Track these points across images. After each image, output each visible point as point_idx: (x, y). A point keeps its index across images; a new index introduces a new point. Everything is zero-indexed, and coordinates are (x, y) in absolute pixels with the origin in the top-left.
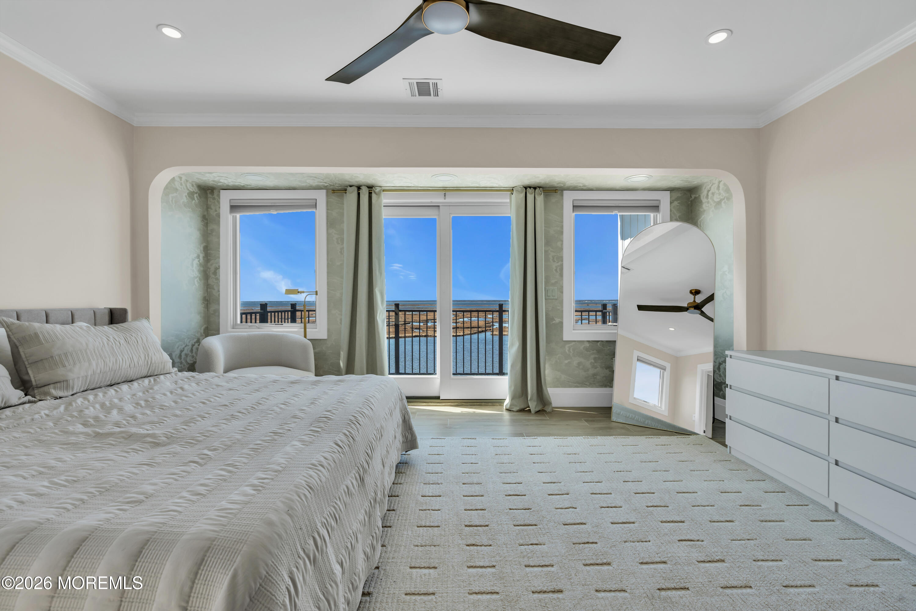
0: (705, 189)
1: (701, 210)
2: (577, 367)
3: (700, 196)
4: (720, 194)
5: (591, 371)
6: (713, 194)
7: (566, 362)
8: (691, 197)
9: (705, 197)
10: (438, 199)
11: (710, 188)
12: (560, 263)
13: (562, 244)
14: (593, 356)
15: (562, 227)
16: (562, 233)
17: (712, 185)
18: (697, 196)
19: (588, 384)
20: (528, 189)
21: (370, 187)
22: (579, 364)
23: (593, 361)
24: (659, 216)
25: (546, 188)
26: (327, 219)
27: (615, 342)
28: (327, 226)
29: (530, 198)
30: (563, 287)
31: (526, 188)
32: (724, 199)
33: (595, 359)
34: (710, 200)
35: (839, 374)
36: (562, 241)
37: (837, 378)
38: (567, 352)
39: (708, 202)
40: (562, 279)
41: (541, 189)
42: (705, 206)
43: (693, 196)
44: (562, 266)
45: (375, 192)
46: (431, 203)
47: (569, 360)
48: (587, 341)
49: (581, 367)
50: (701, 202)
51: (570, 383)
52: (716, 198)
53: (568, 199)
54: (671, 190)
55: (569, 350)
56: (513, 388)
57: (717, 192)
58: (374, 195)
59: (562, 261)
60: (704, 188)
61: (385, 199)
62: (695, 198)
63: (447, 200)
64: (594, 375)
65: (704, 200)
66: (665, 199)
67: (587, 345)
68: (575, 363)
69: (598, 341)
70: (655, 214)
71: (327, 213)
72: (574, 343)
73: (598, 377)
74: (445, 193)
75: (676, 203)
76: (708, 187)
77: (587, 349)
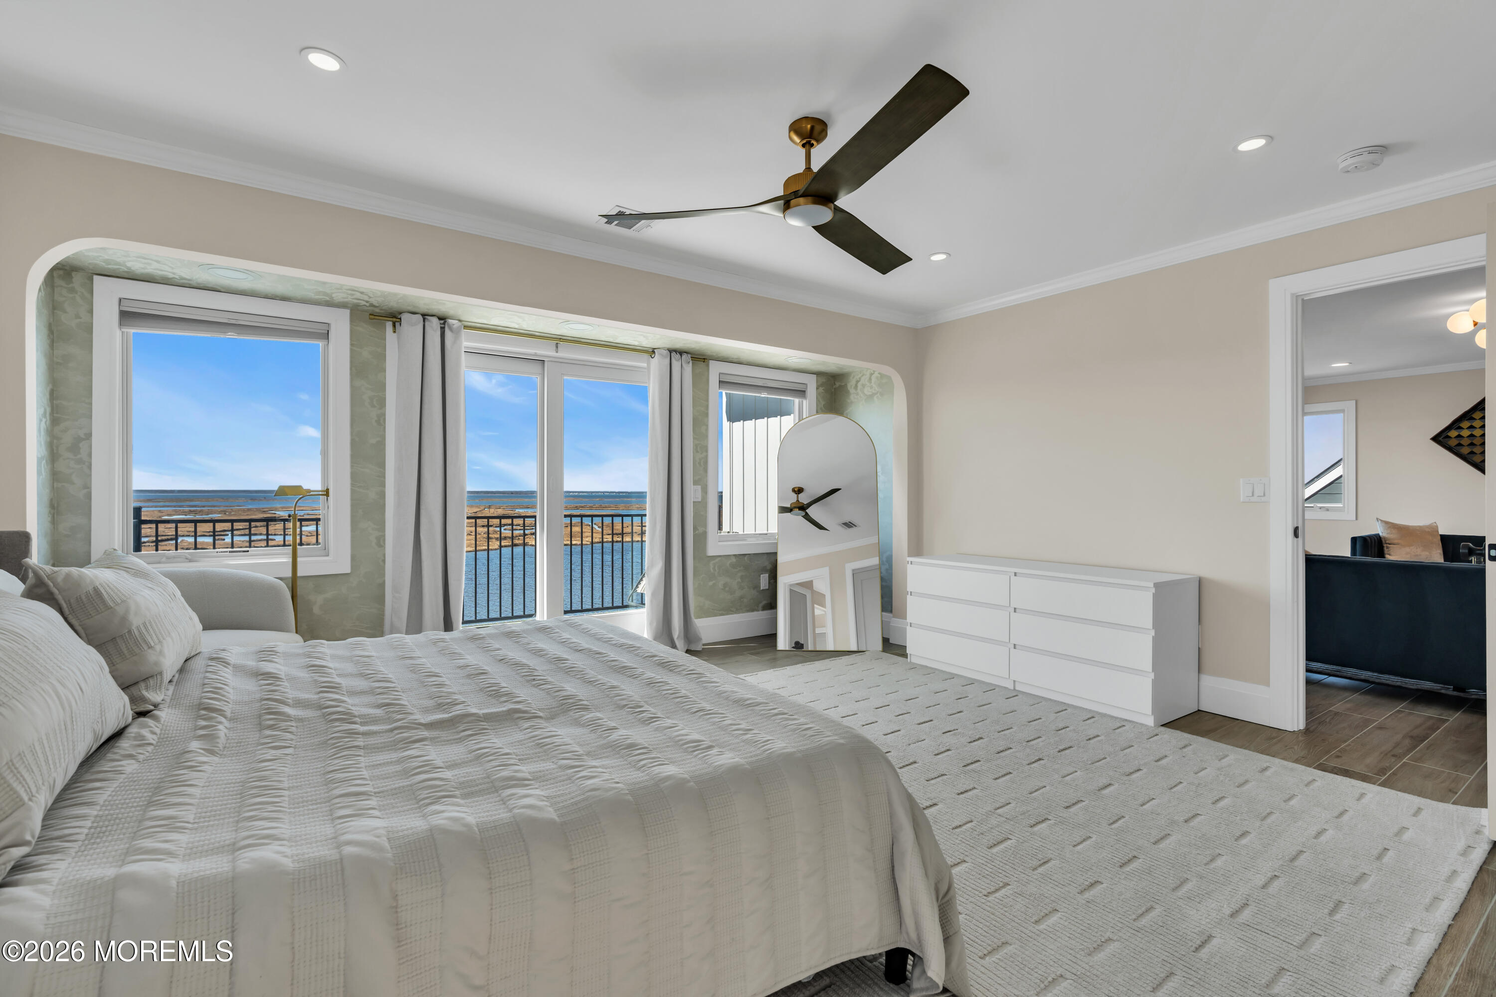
0: (853, 378)
1: (849, 401)
2: (722, 589)
3: (846, 385)
4: (871, 387)
5: (738, 593)
6: (864, 386)
7: (711, 583)
8: (835, 384)
9: (853, 387)
10: (545, 351)
11: (860, 378)
12: (704, 454)
13: (707, 430)
14: (739, 574)
15: (707, 407)
16: (707, 415)
17: (862, 376)
18: (843, 384)
19: (734, 610)
20: (673, 354)
21: (443, 319)
22: (725, 585)
23: (739, 580)
24: (805, 403)
25: (694, 354)
26: (351, 362)
27: (776, 553)
28: (351, 374)
29: (676, 365)
30: (707, 486)
31: (671, 351)
32: (877, 394)
33: (742, 577)
34: (859, 390)
35: (1017, 570)
36: (707, 426)
37: (1015, 574)
38: (712, 570)
39: (857, 394)
40: (707, 476)
41: (689, 356)
42: (852, 397)
43: (838, 384)
44: (706, 457)
45: (451, 329)
46: (536, 355)
47: (714, 582)
48: (734, 555)
49: (727, 589)
50: (848, 392)
51: (716, 611)
52: (868, 391)
53: (715, 370)
54: (818, 374)
55: (714, 569)
56: (655, 624)
57: (868, 384)
58: (448, 333)
59: (707, 451)
60: (851, 378)
61: (468, 341)
62: (840, 386)
63: (559, 354)
64: (741, 597)
65: (852, 391)
66: (812, 384)
67: (734, 560)
68: (720, 585)
69: (745, 555)
70: (801, 400)
71: (352, 351)
72: (720, 558)
73: (745, 600)
74: (557, 343)
75: (821, 389)
76: (857, 377)
77: (733, 566)
